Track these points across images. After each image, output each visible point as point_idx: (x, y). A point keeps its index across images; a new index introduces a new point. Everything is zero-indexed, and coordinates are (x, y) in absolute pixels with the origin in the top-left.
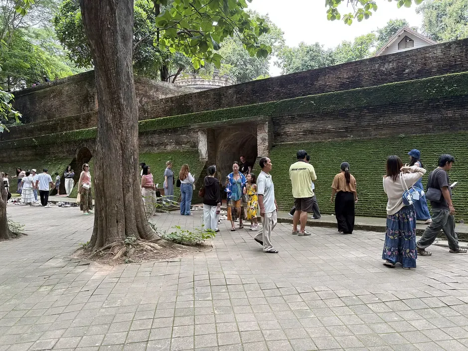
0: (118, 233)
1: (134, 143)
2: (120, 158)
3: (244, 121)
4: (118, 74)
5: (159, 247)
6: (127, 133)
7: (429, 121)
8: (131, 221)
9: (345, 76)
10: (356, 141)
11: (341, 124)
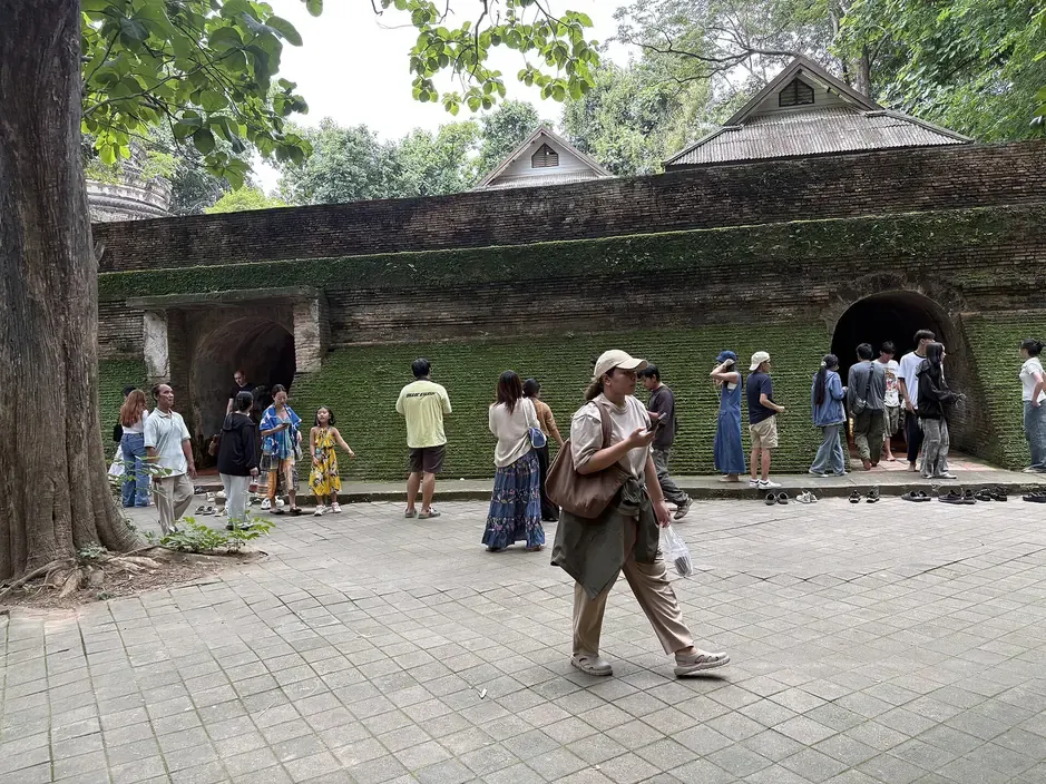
0: (57, 540)
1: (91, 343)
2: (60, 377)
3: (266, 295)
4: (64, 195)
5: (155, 564)
6: (77, 323)
7: (609, 310)
8: (84, 513)
9: (464, 219)
10: (493, 343)
11: (466, 311)
